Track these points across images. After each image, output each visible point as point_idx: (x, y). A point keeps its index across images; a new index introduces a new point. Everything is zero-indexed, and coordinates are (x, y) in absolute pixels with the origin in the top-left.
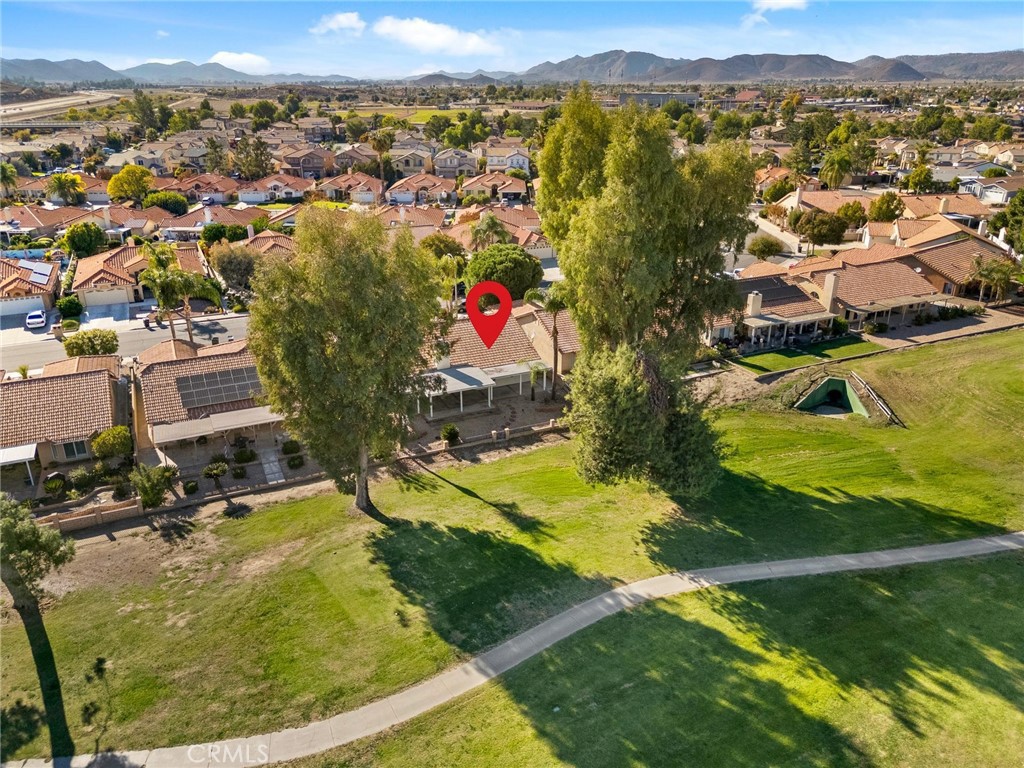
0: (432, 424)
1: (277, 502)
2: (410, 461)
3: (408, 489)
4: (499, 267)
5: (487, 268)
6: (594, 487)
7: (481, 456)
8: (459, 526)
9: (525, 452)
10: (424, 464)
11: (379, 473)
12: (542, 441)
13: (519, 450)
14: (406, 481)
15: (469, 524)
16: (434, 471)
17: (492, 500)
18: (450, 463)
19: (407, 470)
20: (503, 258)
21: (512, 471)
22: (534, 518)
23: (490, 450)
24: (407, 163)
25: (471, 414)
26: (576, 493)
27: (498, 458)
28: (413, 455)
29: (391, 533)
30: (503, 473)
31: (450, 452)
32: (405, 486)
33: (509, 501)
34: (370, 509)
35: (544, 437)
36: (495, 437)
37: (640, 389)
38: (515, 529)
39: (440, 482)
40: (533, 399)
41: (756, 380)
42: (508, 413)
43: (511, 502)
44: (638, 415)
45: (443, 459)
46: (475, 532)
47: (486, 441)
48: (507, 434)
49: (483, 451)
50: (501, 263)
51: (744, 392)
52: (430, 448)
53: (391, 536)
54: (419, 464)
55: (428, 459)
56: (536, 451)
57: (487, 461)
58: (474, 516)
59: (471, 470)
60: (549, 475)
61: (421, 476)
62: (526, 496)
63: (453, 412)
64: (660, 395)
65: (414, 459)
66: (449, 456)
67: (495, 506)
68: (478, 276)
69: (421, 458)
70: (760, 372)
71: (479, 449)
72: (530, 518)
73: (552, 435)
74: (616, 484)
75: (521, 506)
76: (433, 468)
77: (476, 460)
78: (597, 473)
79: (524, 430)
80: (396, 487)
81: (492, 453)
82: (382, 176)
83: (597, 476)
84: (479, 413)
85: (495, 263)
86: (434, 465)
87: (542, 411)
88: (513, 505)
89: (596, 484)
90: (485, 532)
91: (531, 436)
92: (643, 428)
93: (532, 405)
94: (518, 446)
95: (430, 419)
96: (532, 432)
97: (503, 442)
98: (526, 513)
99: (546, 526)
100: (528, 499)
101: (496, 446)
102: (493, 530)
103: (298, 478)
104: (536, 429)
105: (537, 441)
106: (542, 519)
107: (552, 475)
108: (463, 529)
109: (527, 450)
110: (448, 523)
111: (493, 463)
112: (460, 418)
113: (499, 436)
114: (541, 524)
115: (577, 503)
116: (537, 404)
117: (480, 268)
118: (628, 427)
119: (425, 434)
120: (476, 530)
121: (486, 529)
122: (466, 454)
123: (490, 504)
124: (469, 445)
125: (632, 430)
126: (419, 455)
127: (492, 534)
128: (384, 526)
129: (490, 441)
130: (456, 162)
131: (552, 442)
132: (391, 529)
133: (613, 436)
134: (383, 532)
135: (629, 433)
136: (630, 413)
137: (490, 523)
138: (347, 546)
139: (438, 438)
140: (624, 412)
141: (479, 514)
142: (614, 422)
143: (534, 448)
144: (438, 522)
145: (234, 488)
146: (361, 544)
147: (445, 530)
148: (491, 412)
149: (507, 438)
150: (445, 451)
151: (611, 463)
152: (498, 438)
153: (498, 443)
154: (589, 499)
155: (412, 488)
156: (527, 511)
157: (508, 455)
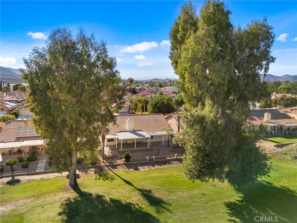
0: (121, 153)
1: (34, 180)
2: (105, 167)
3: (99, 179)
4: (160, 102)
5: (155, 102)
6: (194, 182)
7: (140, 168)
8: (117, 199)
9: (161, 168)
10: (111, 169)
11: (89, 171)
12: (170, 164)
13: (159, 167)
14: (100, 175)
15: (122, 199)
16: (115, 172)
17: (139, 187)
18: (124, 169)
19: (102, 171)
20: (162, 99)
21: (153, 175)
22: (160, 199)
23: (145, 165)
24: (141, 90)
25: (139, 150)
26: (185, 188)
27: (148, 169)
28: (108, 164)
29: (79, 199)
30: (149, 176)
31: (125, 165)
32: (98, 177)
33: (148, 189)
34: (75, 186)
35: (172, 162)
36: (148, 160)
37: (219, 122)
38: (147, 204)
39: (116, 177)
40: (168, 146)
41: (275, 146)
42: (156, 151)
43: (149, 189)
44: (219, 137)
45: (121, 167)
46: (124, 203)
47: (143, 162)
48: (154, 159)
49: (141, 166)
50: (161, 100)
51: (269, 151)
52: (117, 162)
53: (78, 201)
54: (109, 169)
55: (115, 167)
56: (167, 168)
57: (142, 170)
58: (127, 194)
59: (134, 173)
60: (172, 179)
61: (108, 174)
62: (158, 187)
63: (132, 149)
64: (231, 128)
65: (107, 166)
66: (125, 167)
67: (140, 190)
68: (152, 105)
69: (111, 166)
70: (276, 143)
71: (140, 165)
72: (158, 198)
73: (175, 162)
74: (207, 181)
75: (154, 192)
76: (115, 171)
77: (137, 169)
78: (196, 173)
79: (162, 158)
80: (94, 178)
81: (145, 167)
82: (131, 92)
83: (196, 175)
84: (143, 150)
85: (158, 100)
86: (116, 169)
87: (172, 151)
88: (150, 191)
89: (195, 180)
90: (130, 203)
91: (165, 161)
92: (222, 144)
93: (167, 149)
94: (158, 165)
95: (120, 151)
96: (166, 160)
97: (152, 163)
98: (156, 196)
99: (166, 204)
100: (158, 189)
101: (148, 164)
102: (134, 203)
103: (50, 170)
104: (168, 158)
105: (168, 164)
106: (164, 200)
107: (173, 179)
108: (118, 201)
109: (162, 167)
110: (111, 197)
111: (144, 171)
112: (135, 151)
113: (150, 160)
114: (164, 202)
115: (185, 193)
116: (170, 149)
117: (153, 102)
118: (213, 143)
119: (116, 156)
120: (126, 202)
121: (131, 202)
122: (133, 166)
123: (138, 189)
124: (135, 162)
125: (216, 145)
126: (111, 165)
127: (133, 204)
128: (78, 195)
129: (145, 161)
130: (155, 90)
131: (175, 165)
132: (80, 197)
133: (204, 147)
134: (75, 198)
135: (214, 147)
136: (214, 135)
137: (135, 199)
138: (51, 204)
139: (122, 159)
140: (211, 134)
141: (130, 194)
142: (205, 139)
143: (166, 166)
144: (106, 196)
145: (19, 172)
146: (60, 203)
147: (109, 200)
148: (148, 150)
149: (154, 161)
150: (123, 164)
151: (204, 167)
152: (149, 161)
153: (149, 163)
154: (192, 192)
155: (101, 179)
156: (157, 194)
157: (153, 168)
